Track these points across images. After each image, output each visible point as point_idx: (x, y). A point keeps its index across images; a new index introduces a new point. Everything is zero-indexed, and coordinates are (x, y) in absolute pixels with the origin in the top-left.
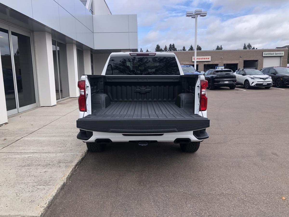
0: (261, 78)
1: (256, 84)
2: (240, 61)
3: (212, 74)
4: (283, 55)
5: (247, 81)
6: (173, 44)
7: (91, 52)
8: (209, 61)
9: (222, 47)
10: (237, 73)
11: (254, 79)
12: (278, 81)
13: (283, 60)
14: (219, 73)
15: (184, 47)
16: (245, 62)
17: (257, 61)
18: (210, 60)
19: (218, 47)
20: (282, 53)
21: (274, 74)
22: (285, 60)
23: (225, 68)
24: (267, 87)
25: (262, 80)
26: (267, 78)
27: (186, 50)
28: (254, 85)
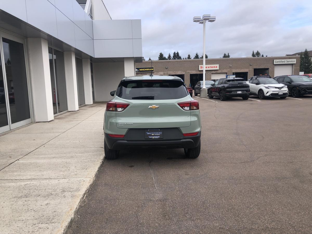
0: (276, 88)
1: (272, 94)
2: (250, 69)
3: (224, 84)
4: (295, 63)
5: (261, 91)
6: (178, 52)
7: (91, 61)
8: (217, 70)
9: (229, 55)
10: (250, 82)
11: (268, 88)
12: (294, 90)
13: (295, 68)
14: (231, 82)
15: (189, 56)
16: (255, 70)
17: (268, 69)
18: (218, 68)
19: (225, 54)
20: (294, 61)
21: (289, 83)
22: (297, 68)
23: (236, 77)
24: (283, 97)
25: (277, 90)
26: (282, 87)
27: (191, 58)
28: (269, 95)
